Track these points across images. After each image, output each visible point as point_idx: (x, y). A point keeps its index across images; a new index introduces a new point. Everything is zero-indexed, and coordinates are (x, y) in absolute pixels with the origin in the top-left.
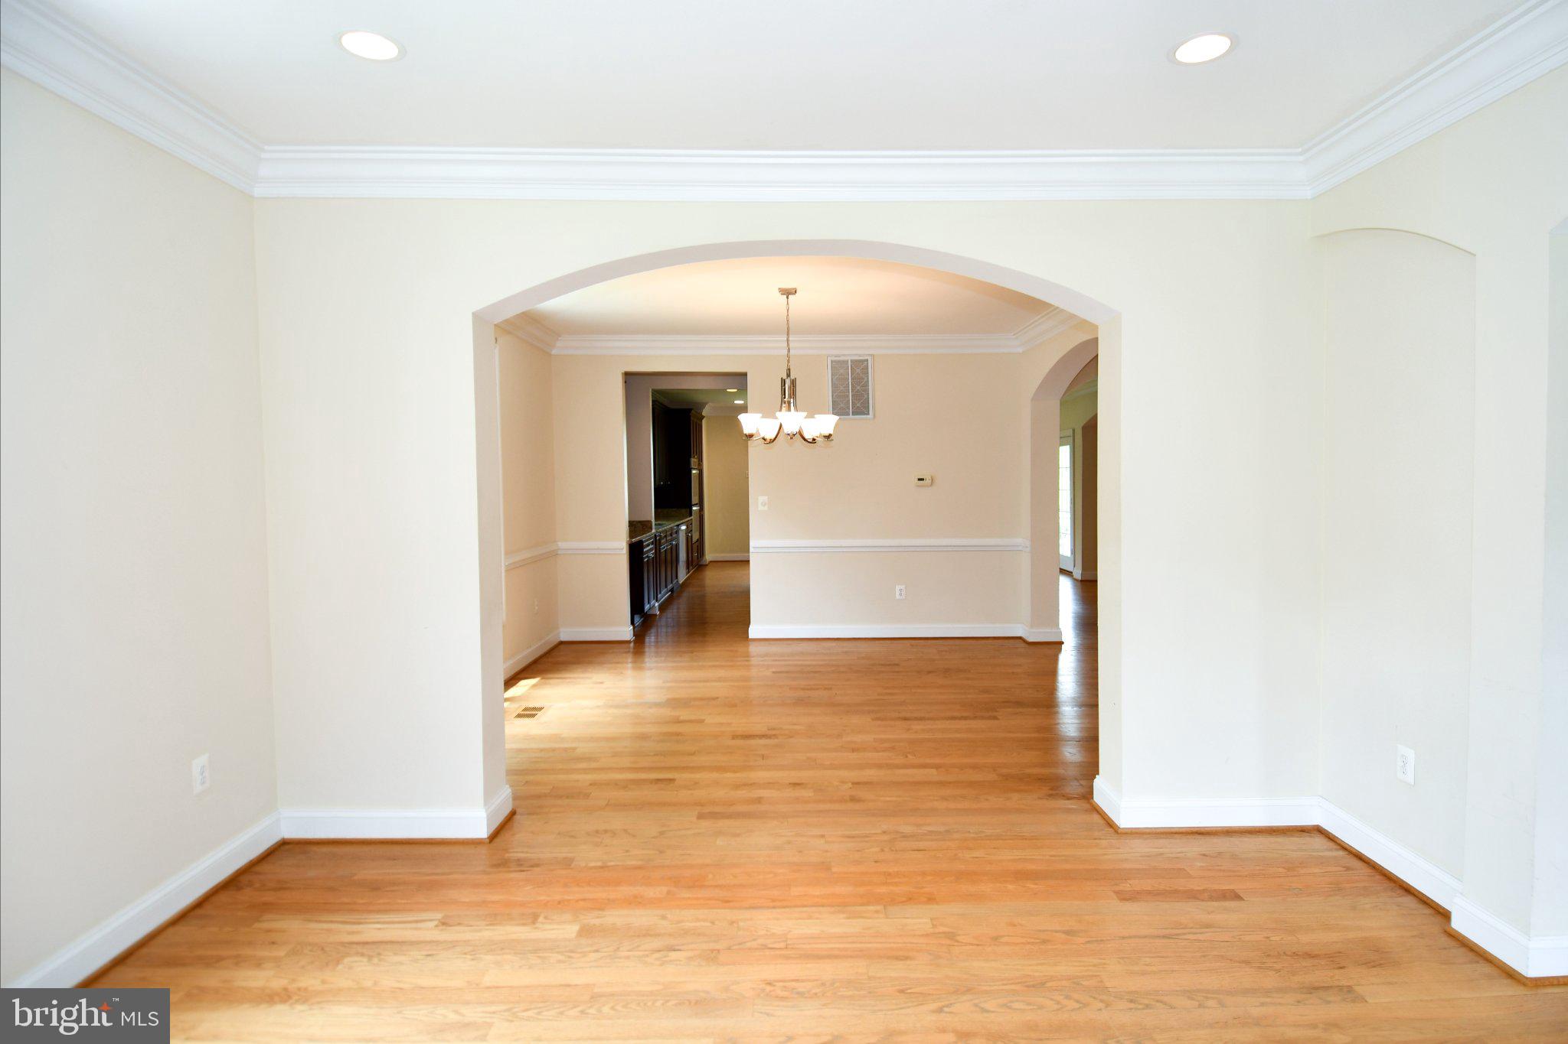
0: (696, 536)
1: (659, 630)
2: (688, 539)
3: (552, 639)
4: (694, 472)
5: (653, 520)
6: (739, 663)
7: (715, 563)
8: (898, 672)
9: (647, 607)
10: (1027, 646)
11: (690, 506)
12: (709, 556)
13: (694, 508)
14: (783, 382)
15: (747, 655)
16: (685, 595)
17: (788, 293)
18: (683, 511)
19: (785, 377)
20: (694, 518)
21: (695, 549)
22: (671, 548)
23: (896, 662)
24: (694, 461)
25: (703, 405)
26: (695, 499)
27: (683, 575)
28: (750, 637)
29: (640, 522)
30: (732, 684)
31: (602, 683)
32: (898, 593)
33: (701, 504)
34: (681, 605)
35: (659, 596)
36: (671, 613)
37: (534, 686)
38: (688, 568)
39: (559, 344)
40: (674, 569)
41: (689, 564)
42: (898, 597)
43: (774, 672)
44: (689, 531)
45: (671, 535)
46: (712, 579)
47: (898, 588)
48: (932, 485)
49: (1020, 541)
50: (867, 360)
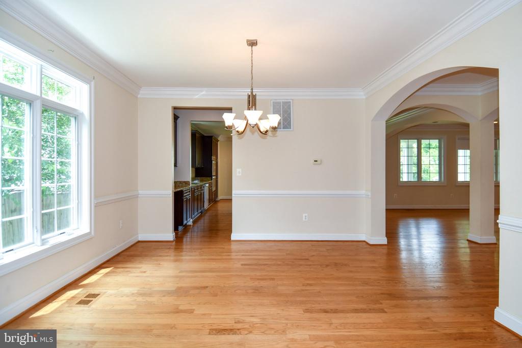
0: (214, 189)
1: (193, 234)
2: (210, 191)
3: (133, 240)
4: (213, 162)
5: (191, 181)
6: (224, 257)
7: (222, 200)
8: (310, 265)
9: (185, 222)
10: (369, 247)
11: (211, 176)
12: (220, 197)
13: (213, 177)
14: (249, 96)
15: (230, 251)
16: (207, 215)
17: (252, 44)
18: (209, 178)
19: (250, 94)
20: (213, 181)
21: (213, 195)
22: (201, 194)
23: (307, 258)
24: (213, 158)
25: (218, 136)
26: (214, 173)
27: (206, 206)
28: (232, 239)
29: (184, 182)
30: (218, 274)
31: (145, 272)
32: (304, 217)
33: (217, 175)
34: (206, 219)
35: (193, 216)
36: (200, 224)
37: (107, 274)
38: (210, 202)
39: (141, 92)
40: (202, 203)
41: (210, 201)
42: (304, 219)
43: (242, 265)
44: (210, 186)
45: (201, 188)
46: (221, 207)
47: (304, 215)
48: (321, 164)
49: (363, 192)
50: (290, 102)
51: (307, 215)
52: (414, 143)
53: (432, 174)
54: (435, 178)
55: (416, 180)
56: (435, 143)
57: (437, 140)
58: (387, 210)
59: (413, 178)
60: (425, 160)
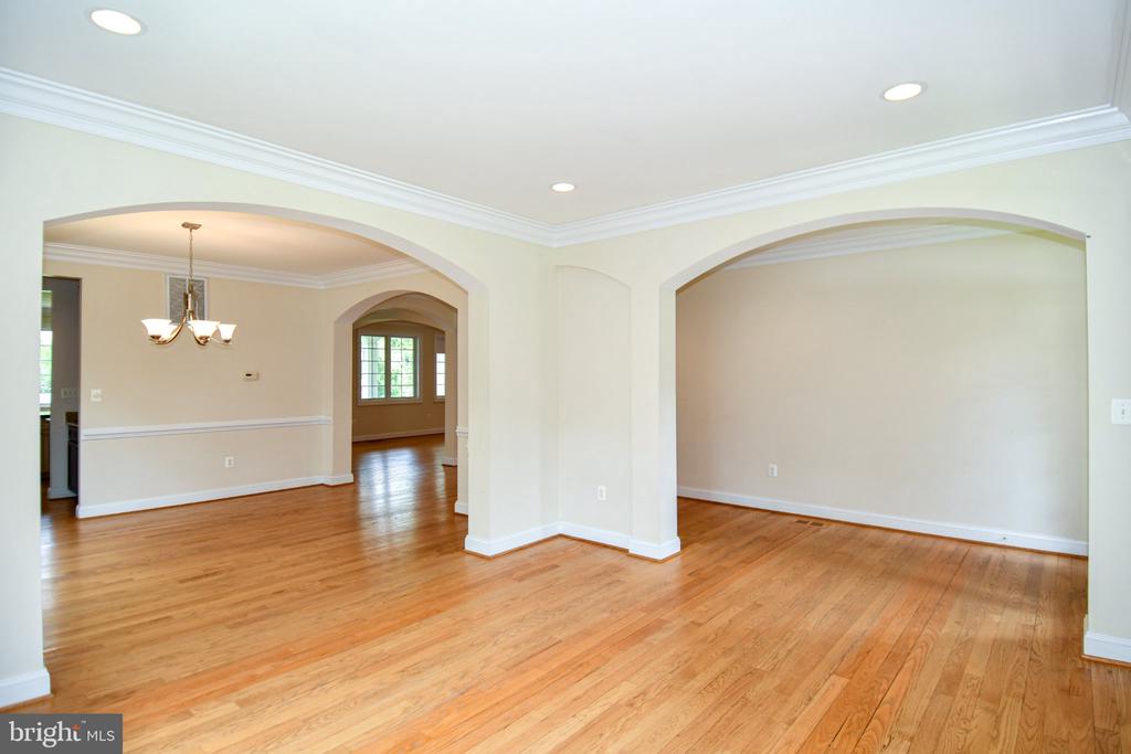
10: (329, 489)
17: (193, 227)
28: (78, 518)
32: (227, 463)
42: (227, 466)
47: (227, 459)
48: (257, 379)
49: (322, 417)
50: (203, 282)
51: (232, 458)
52: (381, 342)
53: (404, 388)
54: (408, 392)
55: (383, 396)
56: (408, 343)
57: (411, 340)
58: (353, 443)
59: (380, 394)
60: (395, 367)
